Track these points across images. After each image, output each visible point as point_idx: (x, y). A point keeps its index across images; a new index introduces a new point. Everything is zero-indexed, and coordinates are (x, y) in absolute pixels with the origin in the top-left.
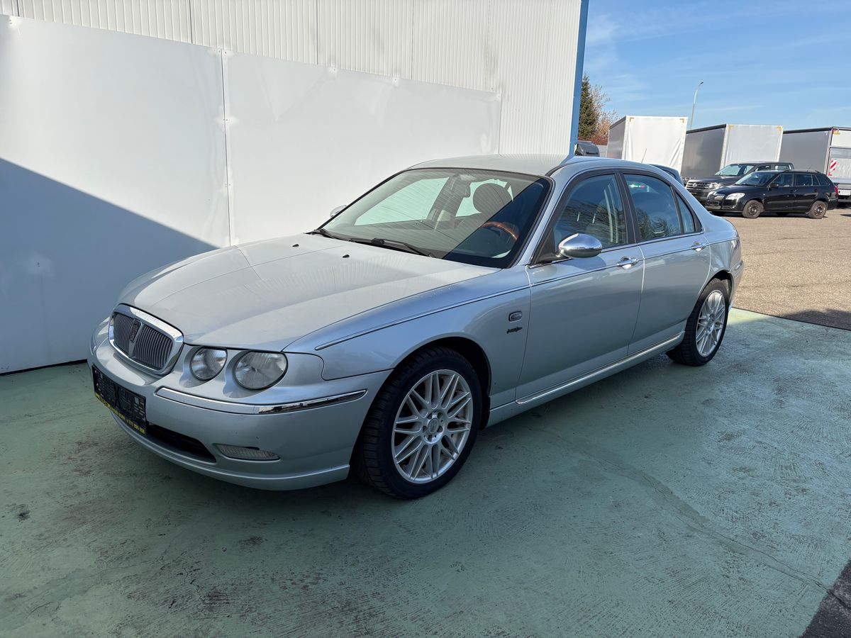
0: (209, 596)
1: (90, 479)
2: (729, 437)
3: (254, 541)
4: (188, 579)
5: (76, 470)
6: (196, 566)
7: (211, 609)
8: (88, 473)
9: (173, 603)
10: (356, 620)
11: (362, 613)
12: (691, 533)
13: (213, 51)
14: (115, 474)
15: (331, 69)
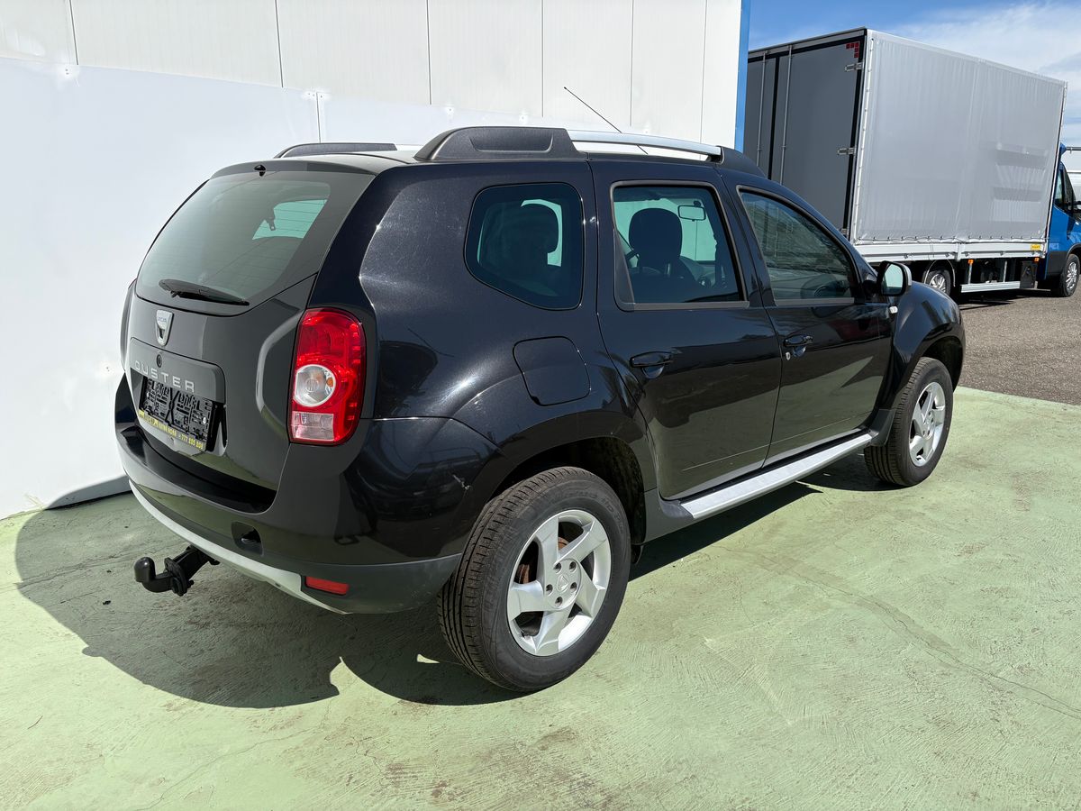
0: (391, 769)
1: (210, 632)
2: (970, 551)
4: (361, 750)
5: (191, 623)
6: (367, 734)
7: (396, 784)
8: (207, 624)
9: (351, 778)
10: (571, 792)
11: (574, 783)
12: (946, 671)
13: (308, 95)
14: (239, 626)
15: (447, 109)
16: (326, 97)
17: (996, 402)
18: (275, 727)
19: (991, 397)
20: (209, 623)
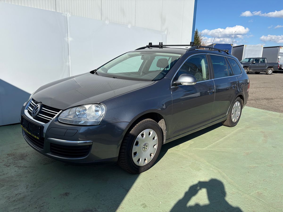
3: (66, 194)
4: (39, 210)
6: (42, 205)
13: (64, 15)
14: (18, 167)
18: (14, 201)
19: (260, 110)
20: (10, 165)
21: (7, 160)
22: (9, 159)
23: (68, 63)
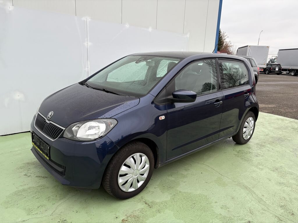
5: (25, 175)
6: (65, 219)
12: (264, 212)
13: (84, 19)
14: (39, 177)
15: (127, 25)
16: (89, 19)
17: (291, 121)
19: (289, 120)
20: (31, 176)
21: (28, 170)
22: (29, 169)
23: (87, 69)
